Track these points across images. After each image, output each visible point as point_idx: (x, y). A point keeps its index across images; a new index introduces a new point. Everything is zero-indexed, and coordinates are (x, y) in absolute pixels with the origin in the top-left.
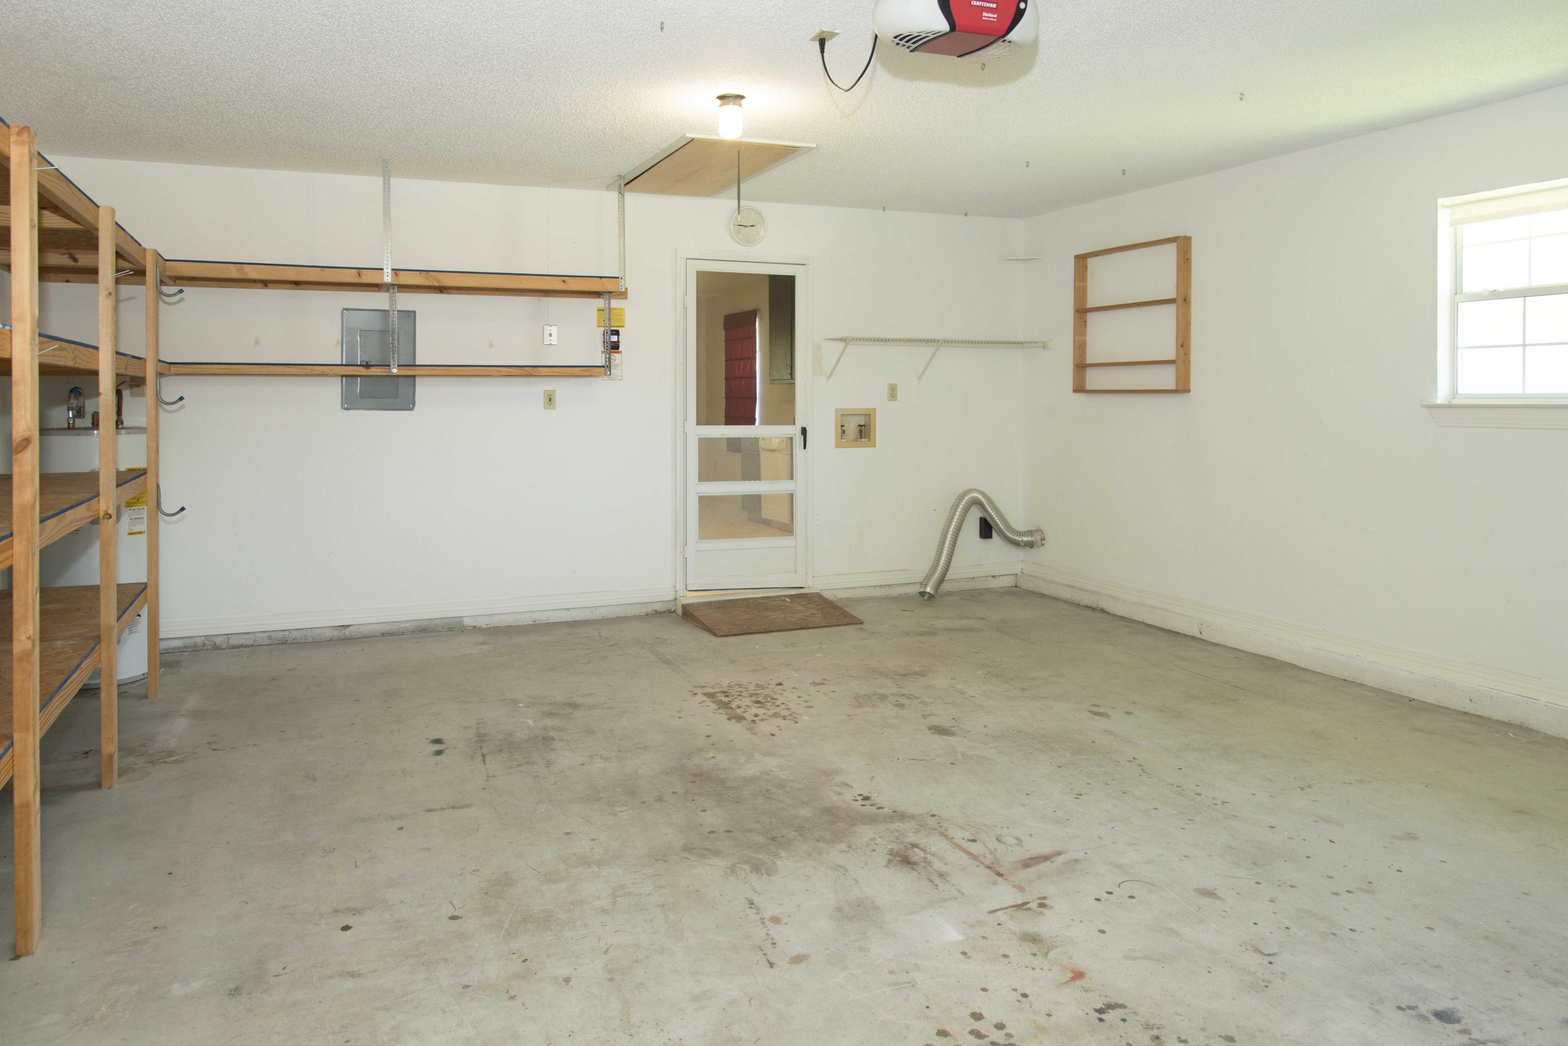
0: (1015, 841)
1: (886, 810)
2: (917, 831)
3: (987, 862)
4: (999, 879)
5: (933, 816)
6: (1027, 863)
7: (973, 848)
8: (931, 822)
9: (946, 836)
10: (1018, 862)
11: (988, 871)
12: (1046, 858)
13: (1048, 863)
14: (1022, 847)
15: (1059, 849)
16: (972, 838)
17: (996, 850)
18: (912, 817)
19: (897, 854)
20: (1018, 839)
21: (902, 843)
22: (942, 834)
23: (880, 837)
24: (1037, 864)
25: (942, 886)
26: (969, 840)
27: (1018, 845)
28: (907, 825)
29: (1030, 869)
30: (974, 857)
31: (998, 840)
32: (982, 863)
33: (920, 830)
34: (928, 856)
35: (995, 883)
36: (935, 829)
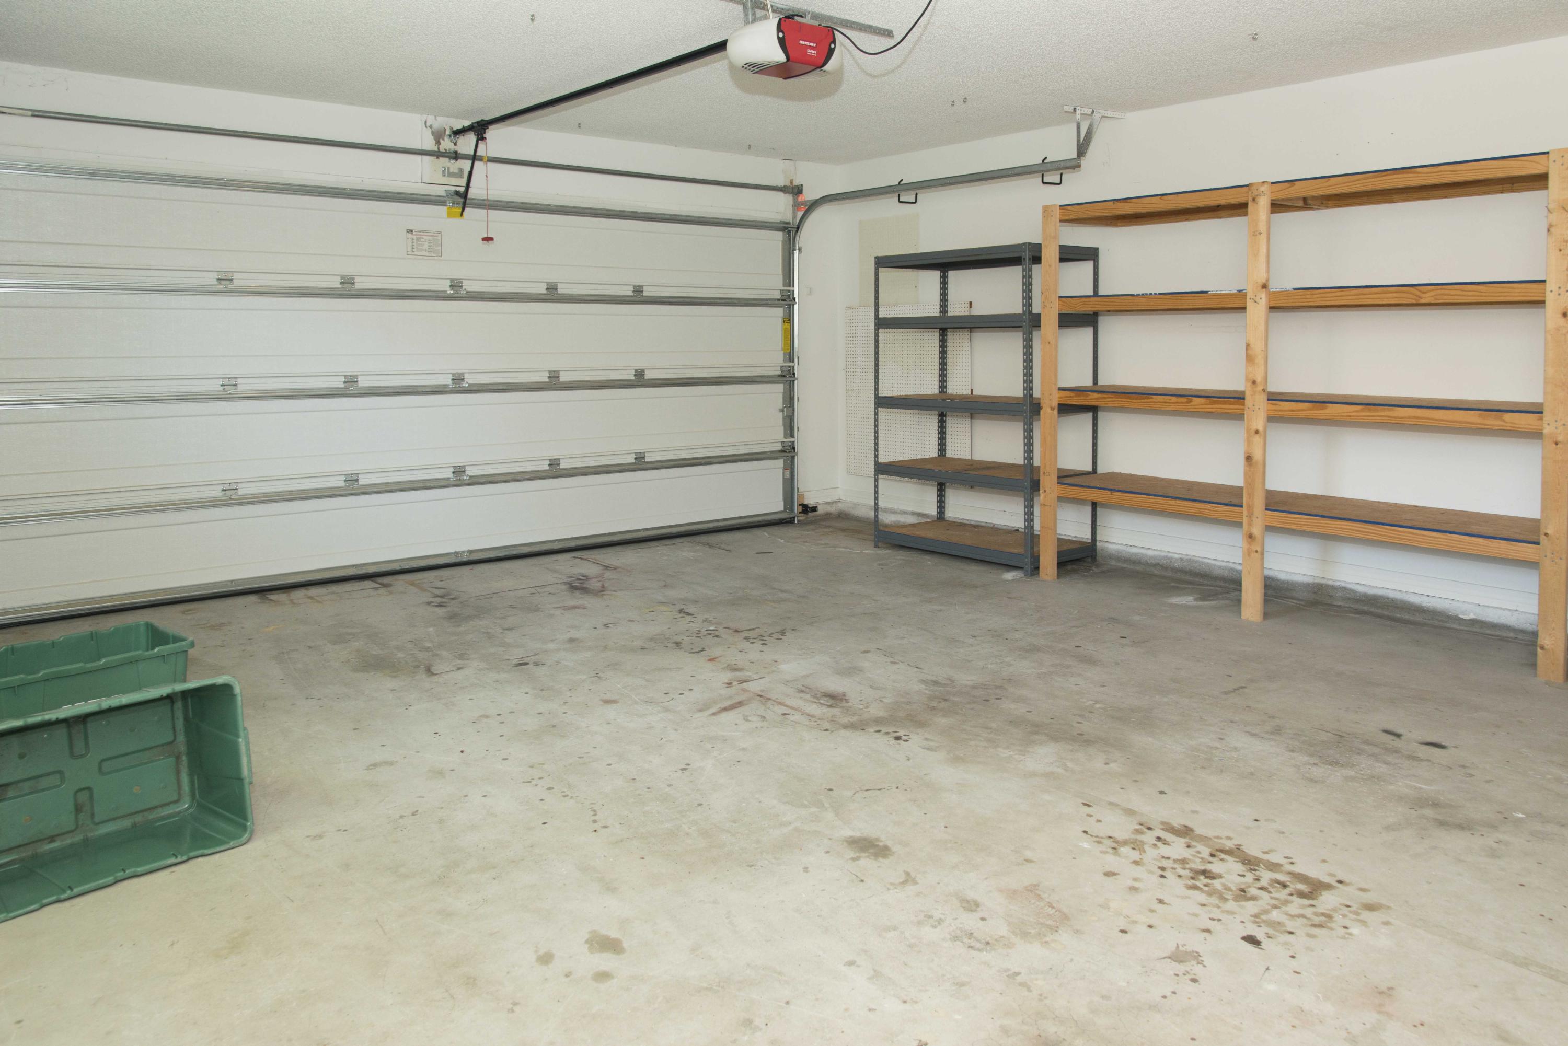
0: (750, 718)
1: (872, 730)
2: (834, 716)
3: (770, 702)
4: (760, 693)
5: (826, 730)
6: (740, 704)
7: (783, 710)
8: (827, 725)
9: (808, 715)
10: (746, 704)
11: (768, 696)
12: (725, 709)
13: (723, 706)
14: (744, 715)
15: (714, 717)
16: (786, 716)
17: (765, 710)
18: (845, 727)
19: (841, 700)
20: (747, 720)
21: (841, 707)
22: (813, 716)
23: (862, 709)
24: (732, 705)
25: (800, 687)
26: (788, 714)
27: (747, 716)
28: (845, 720)
29: (737, 701)
30: (780, 704)
31: (764, 718)
32: (774, 701)
33: (832, 717)
34: (817, 701)
35: (762, 691)
36: (819, 719)
